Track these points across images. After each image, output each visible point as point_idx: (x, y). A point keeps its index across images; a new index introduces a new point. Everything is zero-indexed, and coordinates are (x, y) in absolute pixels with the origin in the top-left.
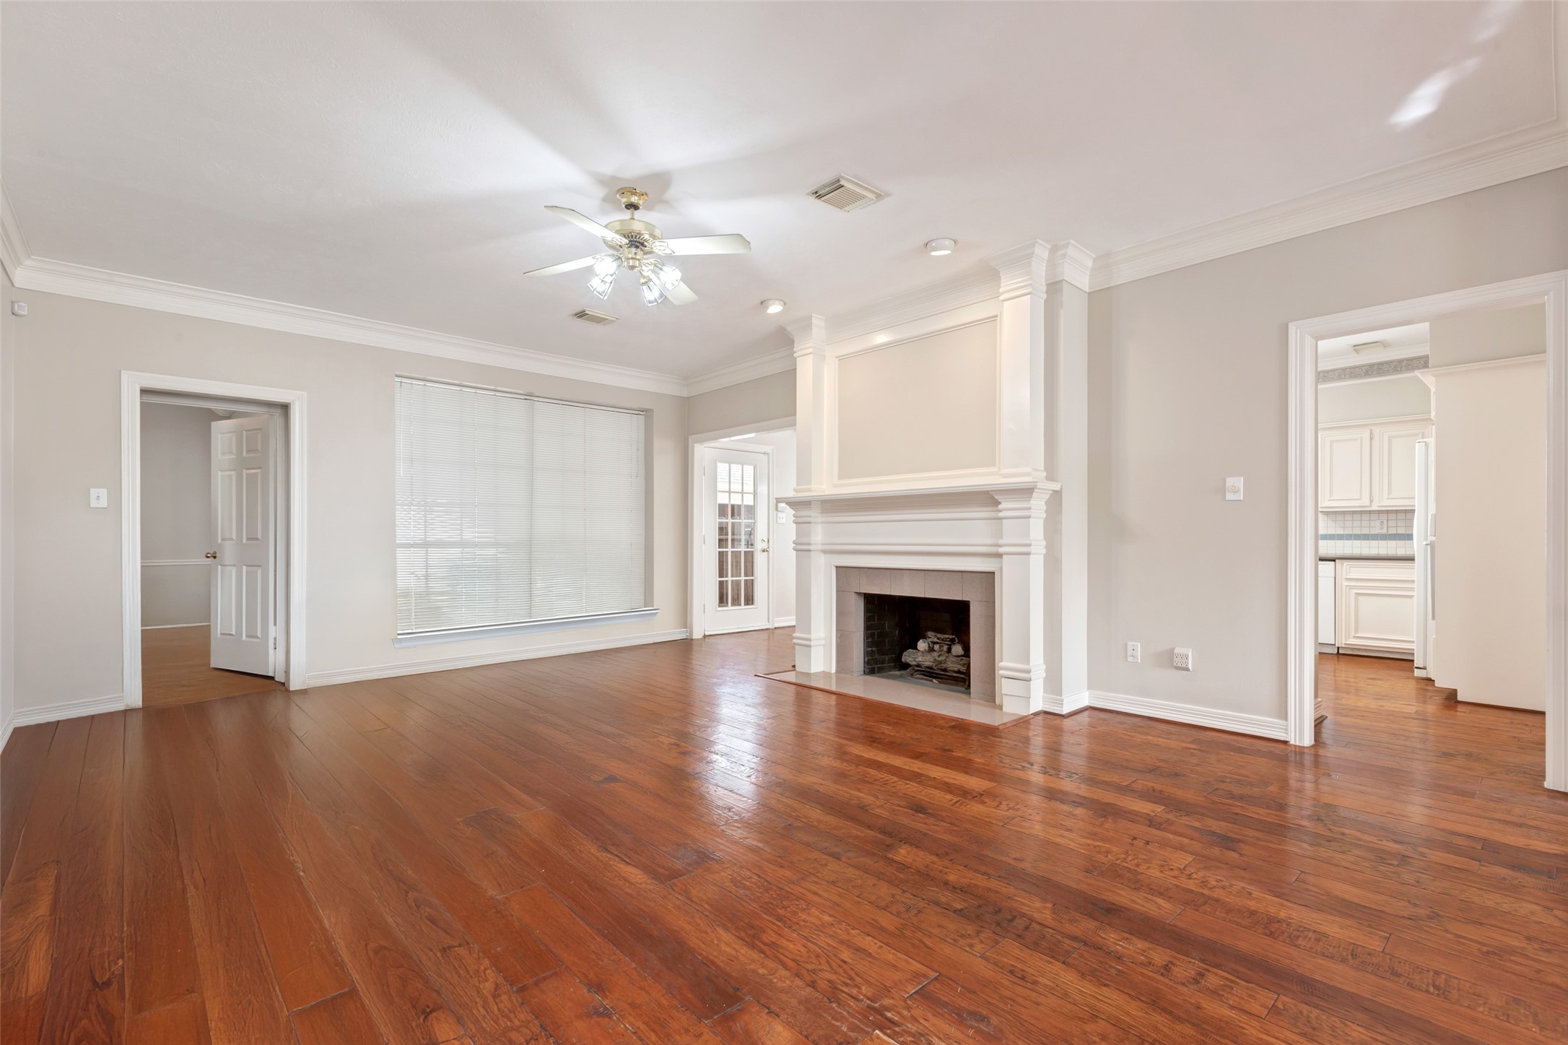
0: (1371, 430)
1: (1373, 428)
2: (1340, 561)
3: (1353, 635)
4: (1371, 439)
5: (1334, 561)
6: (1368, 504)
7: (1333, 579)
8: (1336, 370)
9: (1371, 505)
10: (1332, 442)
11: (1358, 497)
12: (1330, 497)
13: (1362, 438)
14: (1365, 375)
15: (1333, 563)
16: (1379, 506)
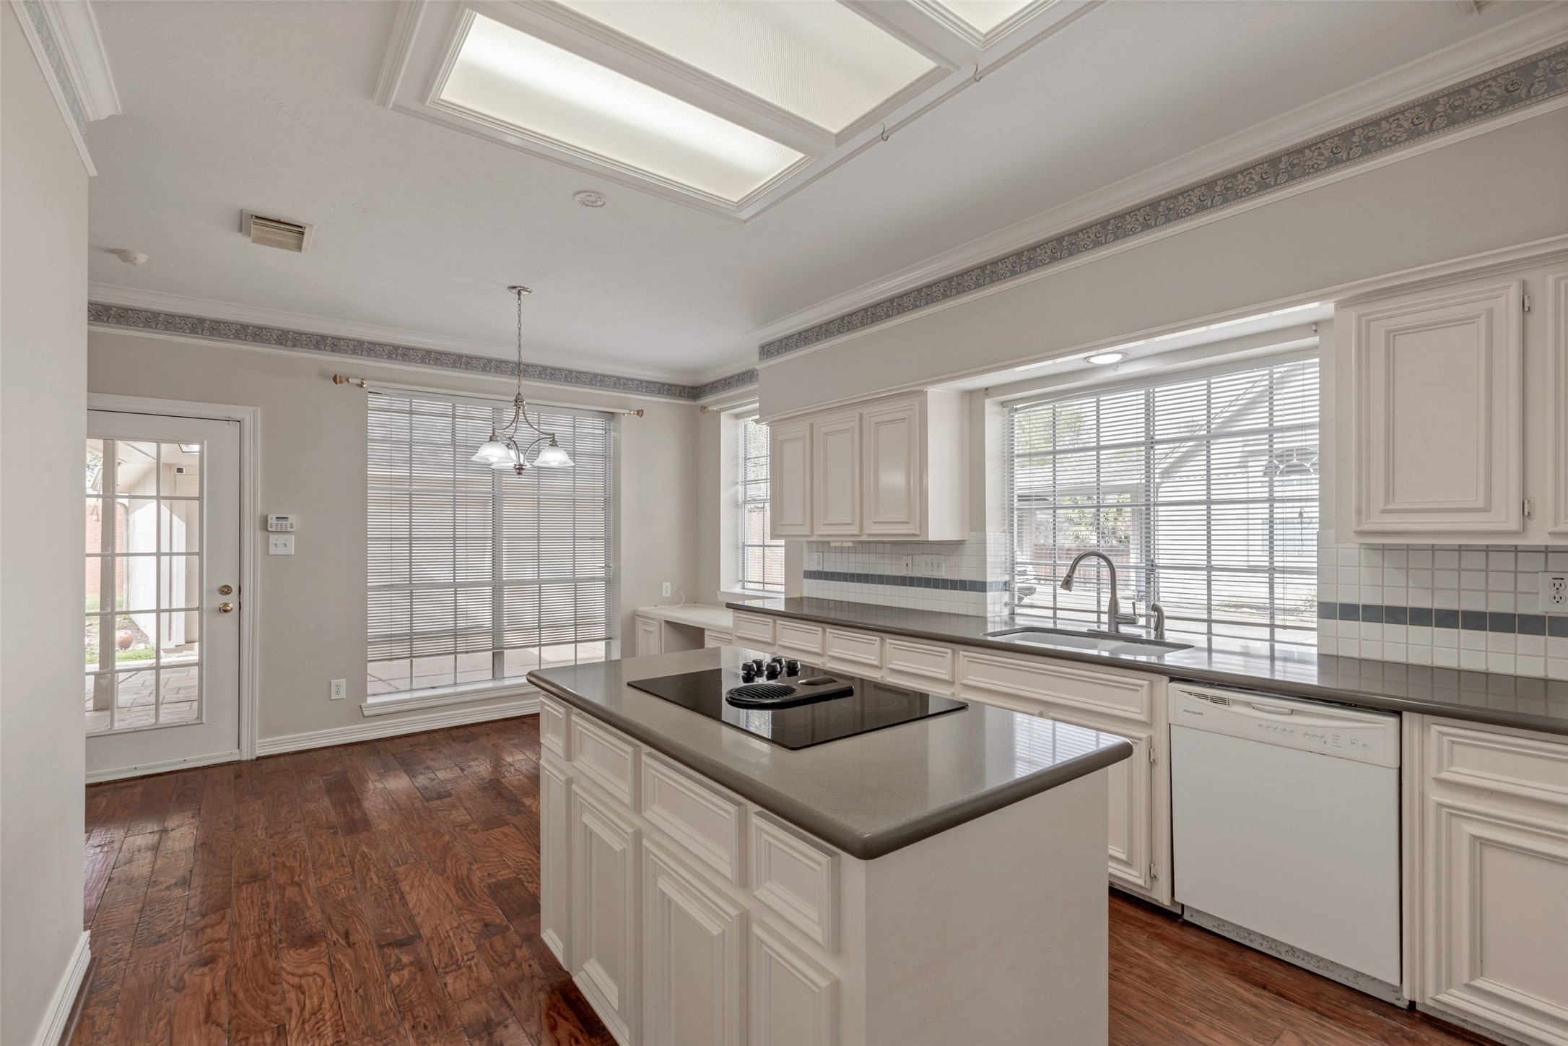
0: (1524, 285)
1: (1533, 276)
2: (1417, 717)
3: (1466, 981)
4: (1525, 309)
5: (1397, 713)
6: (1513, 524)
7: (1395, 774)
8: (1401, 110)
9: (1524, 529)
10: (1391, 335)
11: (1481, 503)
12: (1387, 503)
13: (1490, 313)
14: (1502, 106)
15: (1392, 721)
16: (1552, 534)
